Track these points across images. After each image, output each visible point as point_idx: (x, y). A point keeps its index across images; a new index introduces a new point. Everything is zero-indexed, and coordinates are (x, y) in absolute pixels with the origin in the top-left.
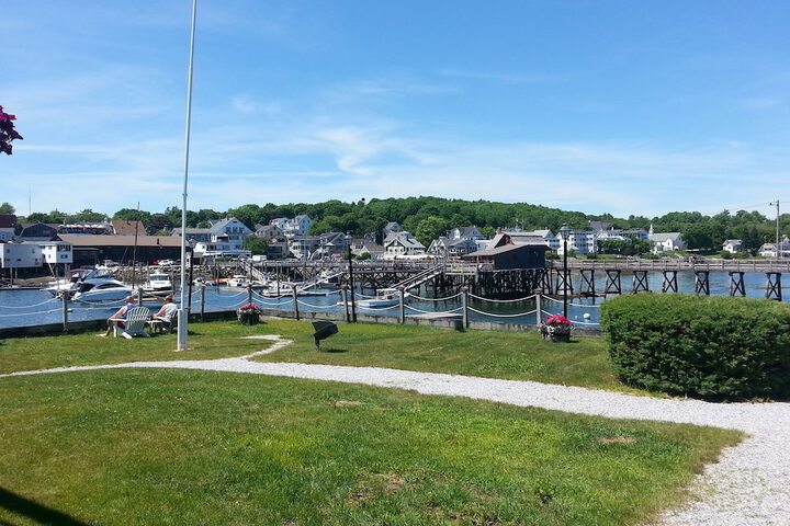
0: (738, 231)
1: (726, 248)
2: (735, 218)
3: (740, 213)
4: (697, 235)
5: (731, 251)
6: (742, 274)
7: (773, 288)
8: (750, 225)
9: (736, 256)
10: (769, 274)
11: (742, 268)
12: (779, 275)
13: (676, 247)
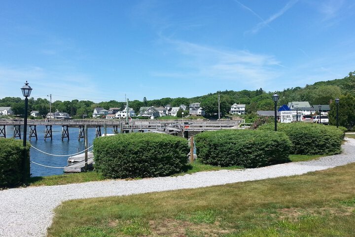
0: (37, 107)
1: (32, 115)
2: (36, 101)
3: (39, 99)
4: (19, 108)
5: (34, 116)
6: (35, 126)
7: (49, 132)
8: (43, 105)
9: (36, 118)
10: (47, 126)
11: (35, 124)
12: (51, 126)
13: (9, 114)
